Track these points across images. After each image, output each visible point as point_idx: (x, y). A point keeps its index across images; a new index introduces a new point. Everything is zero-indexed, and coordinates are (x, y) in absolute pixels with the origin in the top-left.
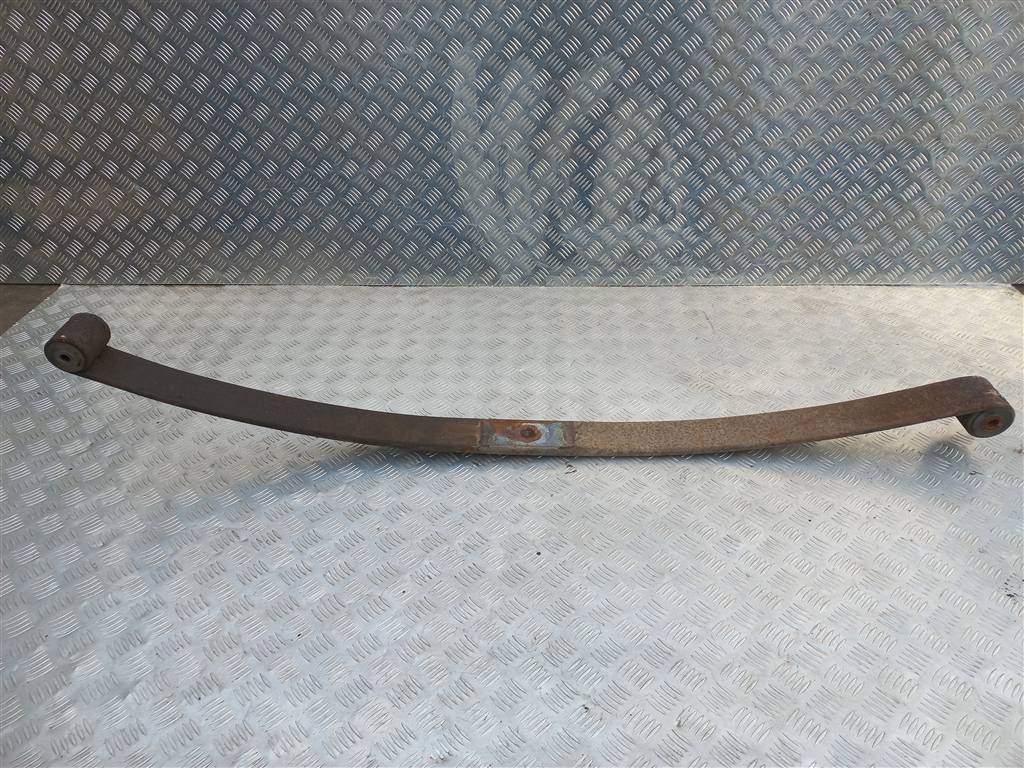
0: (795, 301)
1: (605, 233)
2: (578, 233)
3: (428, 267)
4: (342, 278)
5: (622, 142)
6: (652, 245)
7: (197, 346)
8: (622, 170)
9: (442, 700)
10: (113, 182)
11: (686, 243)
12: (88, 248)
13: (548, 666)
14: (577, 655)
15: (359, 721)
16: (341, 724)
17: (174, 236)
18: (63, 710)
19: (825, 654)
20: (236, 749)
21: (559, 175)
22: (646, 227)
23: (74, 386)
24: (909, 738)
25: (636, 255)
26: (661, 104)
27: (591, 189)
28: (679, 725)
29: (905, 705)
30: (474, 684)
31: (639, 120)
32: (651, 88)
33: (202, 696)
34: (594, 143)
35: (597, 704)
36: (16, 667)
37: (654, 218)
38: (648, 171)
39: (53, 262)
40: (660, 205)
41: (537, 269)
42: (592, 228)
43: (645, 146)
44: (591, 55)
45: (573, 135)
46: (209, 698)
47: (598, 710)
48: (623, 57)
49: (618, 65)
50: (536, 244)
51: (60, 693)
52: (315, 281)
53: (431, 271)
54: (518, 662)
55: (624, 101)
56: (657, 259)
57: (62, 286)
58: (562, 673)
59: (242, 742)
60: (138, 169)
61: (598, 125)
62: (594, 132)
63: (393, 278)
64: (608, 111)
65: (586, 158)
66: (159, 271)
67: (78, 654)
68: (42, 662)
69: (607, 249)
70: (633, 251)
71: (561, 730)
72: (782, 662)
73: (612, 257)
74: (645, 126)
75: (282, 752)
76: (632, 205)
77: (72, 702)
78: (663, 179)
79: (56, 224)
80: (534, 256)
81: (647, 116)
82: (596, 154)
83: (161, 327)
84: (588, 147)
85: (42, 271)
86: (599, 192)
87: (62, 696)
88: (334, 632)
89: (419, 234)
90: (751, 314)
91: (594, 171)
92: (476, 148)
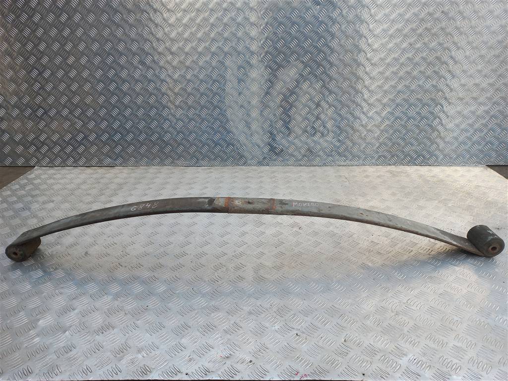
0: (387, 172)
1: (296, 141)
2: (284, 141)
3: (213, 157)
4: (172, 162)
5: (304, 99)
6: (319, 147)
7: (101, 190)
8: (303, 113)
9: (226, 332)
10: (66, 118)
11: (335, 146)
12: (50, 149)
13: (278, 317)
14: (292, 312)
15: (184, 341)
16: (175, 343)
17: (92, 143)
18: (33, 339)
19: (415, 311)
20: (121, 354)
21: (275, 115)
22: (315, 138)
23: (40, 206)
24: (459, 345)
25: (311, 152)
26: (321, 83)
27: (290, 121)
28: (345, 341)
29: (455, 331)
30: (241, 325)
31: (311, 90)
32: (316, 76)
33: (104, 332)
34: (291, 100)
35: (303, 333)
36: (9, 322)
37: (319, 134)
38: (316, 113)
39: (33, 156)
40: (321, 128)
41: (265, 158)
42: (290, 139)
43: (314, 102)
44: (289, 62)
45: (281, 96)
46: (108, 333)
47: (305, 336)
48: (303, 62)
49: (301, 66)
50: (264, 146)
51: (31, 331)
52: (158, 164)
53: (215, 159)
54: (263, 315)
55: (304, 81)
56: (321, 153)
57: (36, 167)
58: (285, 320)
59: (124, 350)
60: (78, 112)
61: (292, 92)
62: (290, 95)
63: (197, 163)
64: (297, 86)
65: (287, 107)
66: (83, 160)
67: (41, 315)
68: (22, 318)
69: (298, 149)
70: (310, 150)
71: (286, 344)
72: (393, 314)
73: (300, 152)
74: (313, 93)
75: (145, 355)
76: (309, 128)
77: (38, 335)
78: (323, 116)
79: (37, 138)
80: (263, 152)
81: (315, 89)
82: (291, 106)
83: (84, 182)
84: (288, 102)
85: (27, 160)
86: (293, 122)
87: (32, 332)
88: (170, 304)
89: (209, 142)
90: (367, 176)
91: (291, 113)
92: (237, 102)
